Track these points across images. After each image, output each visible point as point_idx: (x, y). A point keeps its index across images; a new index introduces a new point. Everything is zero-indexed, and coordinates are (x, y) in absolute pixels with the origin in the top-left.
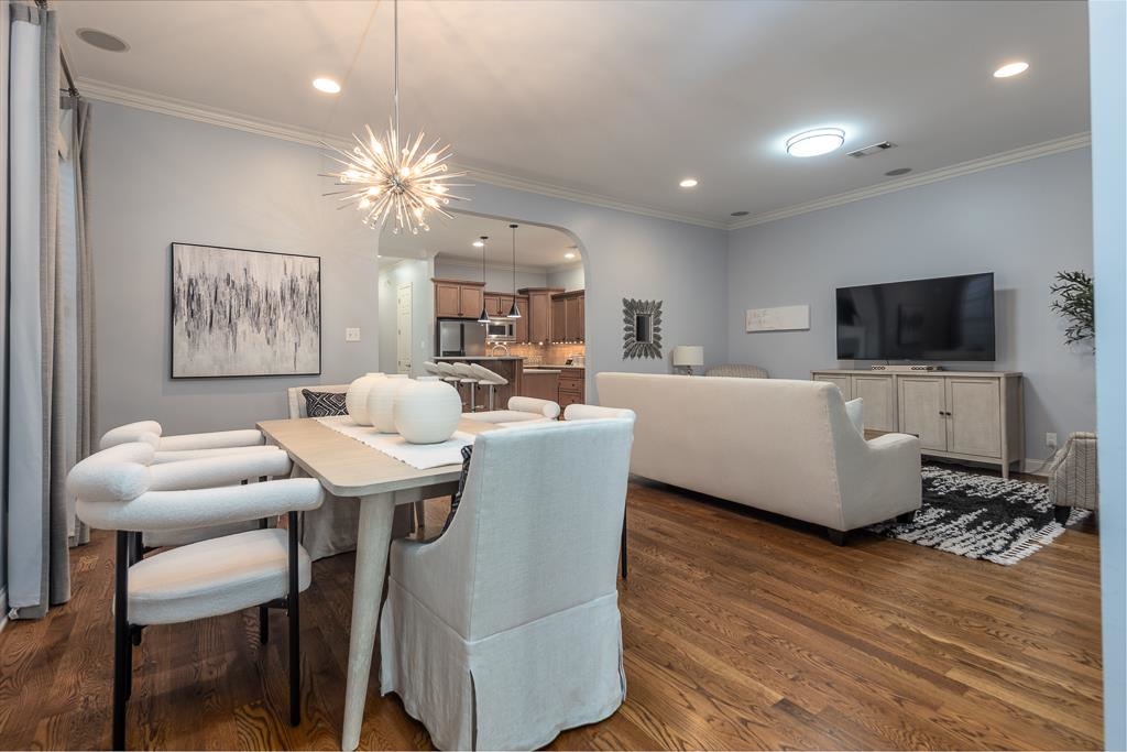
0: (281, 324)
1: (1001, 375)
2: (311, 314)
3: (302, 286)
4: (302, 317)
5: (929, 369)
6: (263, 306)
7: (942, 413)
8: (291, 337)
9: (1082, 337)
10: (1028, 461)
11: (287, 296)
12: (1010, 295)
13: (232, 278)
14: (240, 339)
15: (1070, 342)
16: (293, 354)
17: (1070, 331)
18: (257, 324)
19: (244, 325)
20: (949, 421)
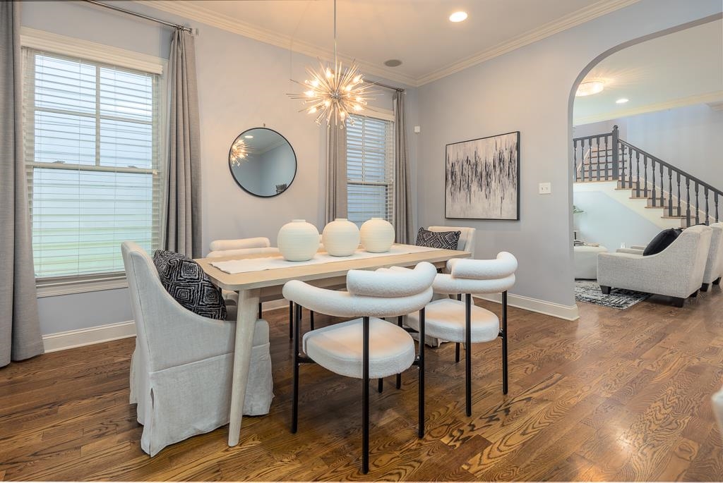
0: (493, 184)
2: (511, 176)
3: (506, 155)
4: (506, 178)
6: (484, 173)
8: (499, 194)
11: (497, 165)
13: (469, 158)
14: (472, 196)
16: (499, 205)
18: (481, 186)
19: (474, 187)
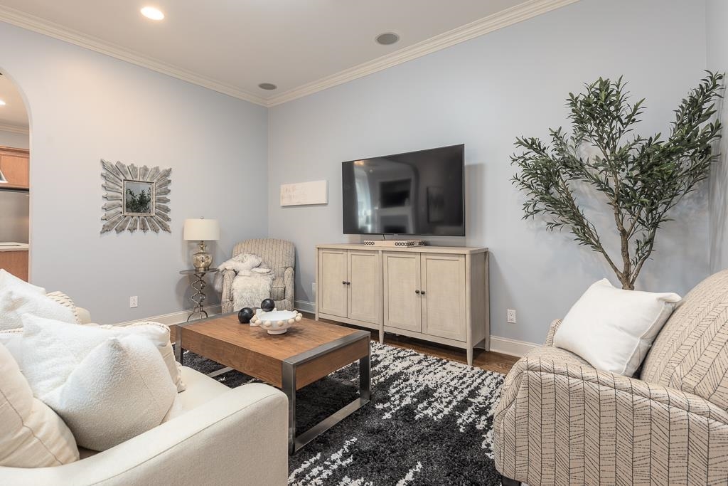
1: (466, 251)
5: (410, 245)
7: (417, 292)
9: (538, 211)
10: (493, 338)
12: (478, 168)
15: (527, 216)
17: (527, 205)
20: (424, 300)
